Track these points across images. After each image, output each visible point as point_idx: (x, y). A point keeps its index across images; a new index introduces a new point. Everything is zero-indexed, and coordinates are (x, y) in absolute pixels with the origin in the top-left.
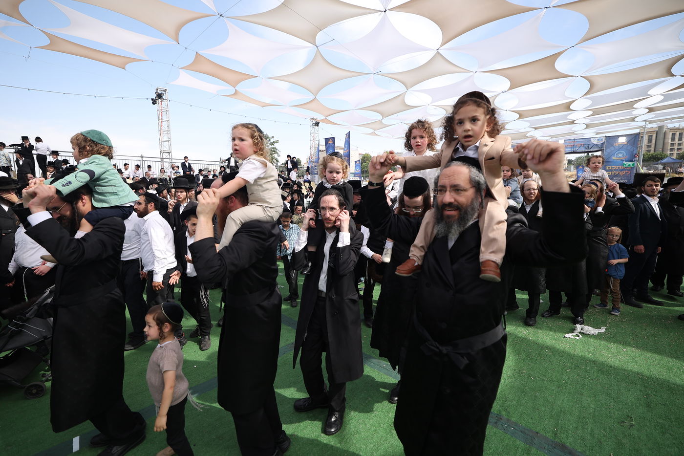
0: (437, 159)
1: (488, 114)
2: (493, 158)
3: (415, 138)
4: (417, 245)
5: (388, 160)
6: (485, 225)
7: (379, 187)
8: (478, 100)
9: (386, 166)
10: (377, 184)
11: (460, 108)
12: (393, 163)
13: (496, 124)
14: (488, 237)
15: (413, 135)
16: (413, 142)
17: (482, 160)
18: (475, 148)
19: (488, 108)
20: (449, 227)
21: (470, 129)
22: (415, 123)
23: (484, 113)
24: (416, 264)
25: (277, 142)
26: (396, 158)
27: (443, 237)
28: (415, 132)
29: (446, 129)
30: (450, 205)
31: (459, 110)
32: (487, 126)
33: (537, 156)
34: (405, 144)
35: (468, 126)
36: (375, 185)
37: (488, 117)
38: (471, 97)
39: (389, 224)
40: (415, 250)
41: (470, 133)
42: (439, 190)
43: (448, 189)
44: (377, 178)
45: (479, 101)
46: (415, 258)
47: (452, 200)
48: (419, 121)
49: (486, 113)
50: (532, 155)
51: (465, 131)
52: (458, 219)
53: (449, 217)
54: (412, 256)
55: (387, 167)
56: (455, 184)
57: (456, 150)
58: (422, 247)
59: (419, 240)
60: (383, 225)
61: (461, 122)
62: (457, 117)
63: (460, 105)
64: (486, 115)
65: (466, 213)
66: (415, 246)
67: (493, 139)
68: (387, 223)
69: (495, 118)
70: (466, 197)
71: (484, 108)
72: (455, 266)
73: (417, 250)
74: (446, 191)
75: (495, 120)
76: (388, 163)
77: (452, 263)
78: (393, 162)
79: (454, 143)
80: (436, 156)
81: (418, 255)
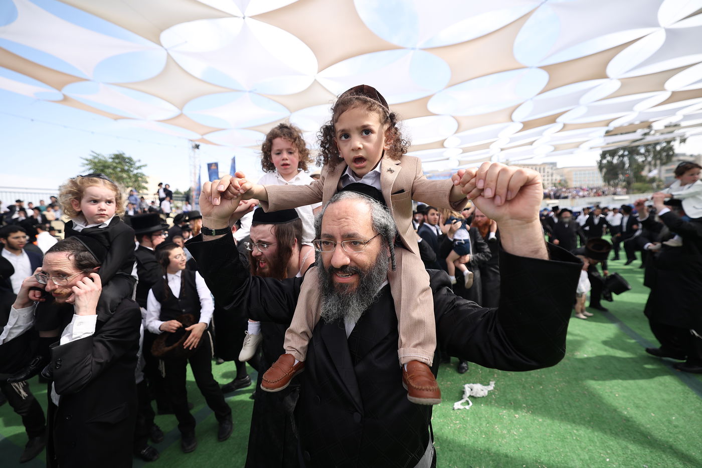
0: (316, 190)
1: (385, 122)
2: (402, 191)
3: (279, 153)
4: (295, 330)
5: (233, 188)
6: (404, 297)
7: (221, 236)
8: (369, 99)
9: (231, 198)
10: (218, 232)
11: (343, 112)
12: (242, 194)
13: (398, 140)
14: (411, 318)
15: (275, 148)
16: (275, 159)
17: (387, 193)
18: (374, 175)
19: (385, 112)
20: (344, 304)
21: (361, 146)
22: (276, 128)
23: (380, 121)
24: (297, 362)
25: (145, 166)
26: (248, 186)
27: (336, 320)
28: (279, 143)
29: (324, 147)
30: (344, 268)
31: (340, 114)
32: (386, 142)
33: (503, 191)
34: (262, 161)
35: (358, 142)
36: (214, 233)
37: (386, 127)
38: (357, 94)
39: (247, 296)
40: (293, 339)
41: (361, 154)
42: (324, 242)
43: (339, 242)
44: (216, 221)
45: (370, 102)
46: (293, 353)
47: (348, 261)
48: (282, 127)
49: (383, 121)
50: (494, 189)
51: (353, 150)
52: (358, 289)
53: (342, 286)
54: (288, 349)
55: (233, 201)
56: (351, 232)
57: (344, 178)
58: (304, 333)
59: (299, 322)
60: (237, 299)
61: (347, 135)
62: (339, 127)
63: (341, 107)
64: (383, 124)
65: (370, 279)
66: (292, 331)
67: (399, 162)
68: (244, 295)
69: (396, 129)
70: (368, 254)
71: (379, 112)
72: (360, 368)
73: (296, 338)
74: (335, 245)
75: (396, 133)
76: (234, 194)
77: (354, 363)
78: (242, 191)
79: (340, 167)
80: (315, 185)
81: (298, 348)
